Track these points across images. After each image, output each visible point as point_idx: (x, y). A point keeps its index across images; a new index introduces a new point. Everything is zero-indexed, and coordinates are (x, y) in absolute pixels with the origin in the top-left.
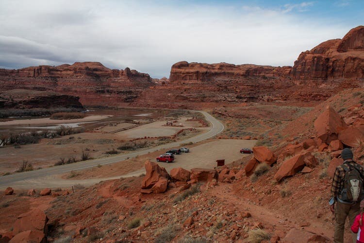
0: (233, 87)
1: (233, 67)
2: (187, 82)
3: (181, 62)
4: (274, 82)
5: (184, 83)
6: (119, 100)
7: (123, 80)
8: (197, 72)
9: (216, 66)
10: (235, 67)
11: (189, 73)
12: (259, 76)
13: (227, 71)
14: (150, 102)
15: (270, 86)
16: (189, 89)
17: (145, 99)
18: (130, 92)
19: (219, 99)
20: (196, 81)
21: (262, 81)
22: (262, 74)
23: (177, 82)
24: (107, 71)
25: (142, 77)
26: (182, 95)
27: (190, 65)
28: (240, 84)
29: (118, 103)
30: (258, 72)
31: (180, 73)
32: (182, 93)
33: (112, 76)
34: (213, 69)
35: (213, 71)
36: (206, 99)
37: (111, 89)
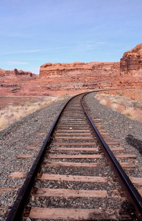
0: (83, 78)
1: (83, 64)
2: (50, 77)
3: (47, 63)
4: (111, 73)
5: (49, 78)
6: (8, 92)
7: (13, 77)
8: (58, 70)
9: (71, 65)
10: (85, 64)
11: (52, 71)
12: (102, 70)
13: (79, 68)
14: (27, 91)
15: (109, 76)
16: (52, 82)
17: (23, 90)
18: (16, 86)
19: (70, 87)
20: (57, 76)
21: (103, 73)
22: (104, 68)
23: (44, 77)
24: (2, 72)
25: (26, 74)
26: (46, 86)
27: (53, 65)
28: (88, 76)
29: (7, 94)
30: (101, 67)
31: (46, 71)
32: (46, 85)
33: (6, 75)
34: (69, 66)
35: (69, 68)
36: (61, 88)
37: (4, 84)
